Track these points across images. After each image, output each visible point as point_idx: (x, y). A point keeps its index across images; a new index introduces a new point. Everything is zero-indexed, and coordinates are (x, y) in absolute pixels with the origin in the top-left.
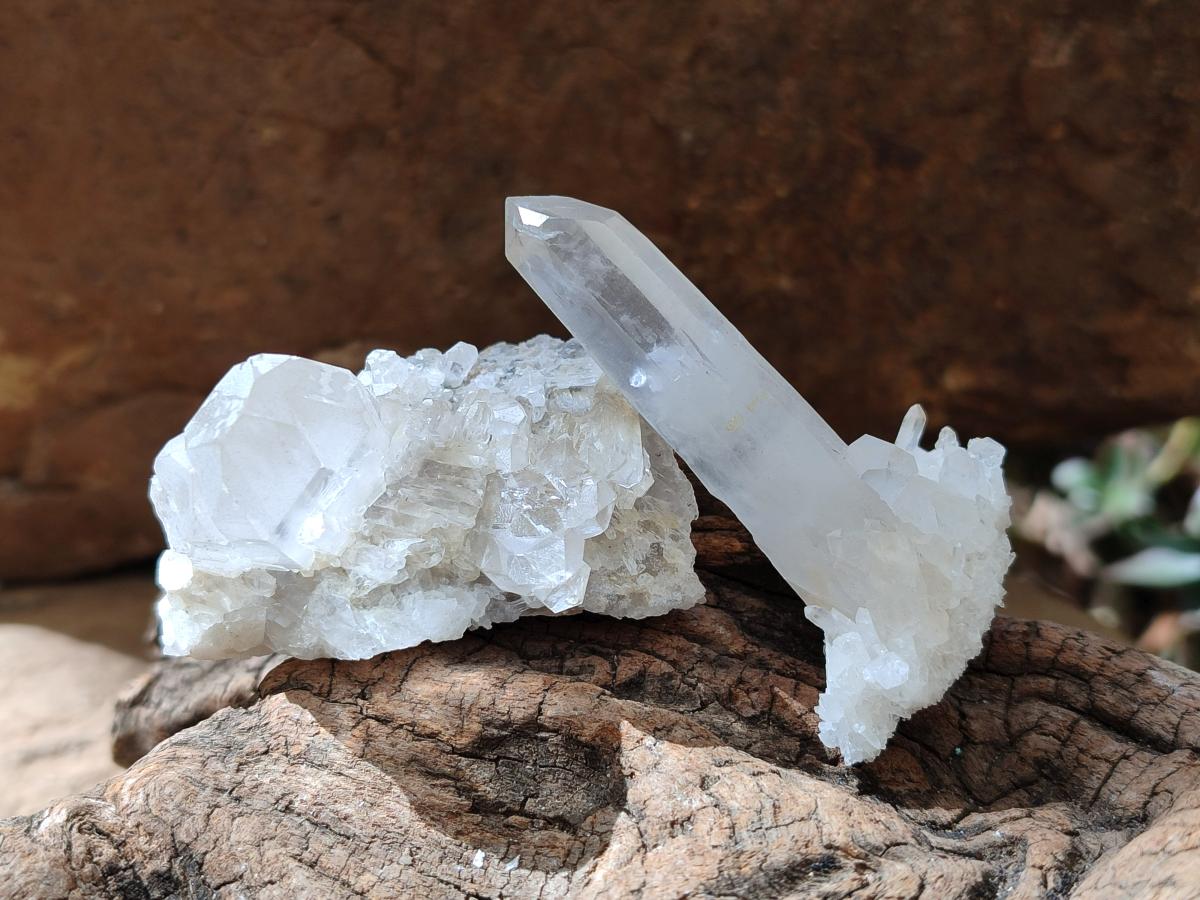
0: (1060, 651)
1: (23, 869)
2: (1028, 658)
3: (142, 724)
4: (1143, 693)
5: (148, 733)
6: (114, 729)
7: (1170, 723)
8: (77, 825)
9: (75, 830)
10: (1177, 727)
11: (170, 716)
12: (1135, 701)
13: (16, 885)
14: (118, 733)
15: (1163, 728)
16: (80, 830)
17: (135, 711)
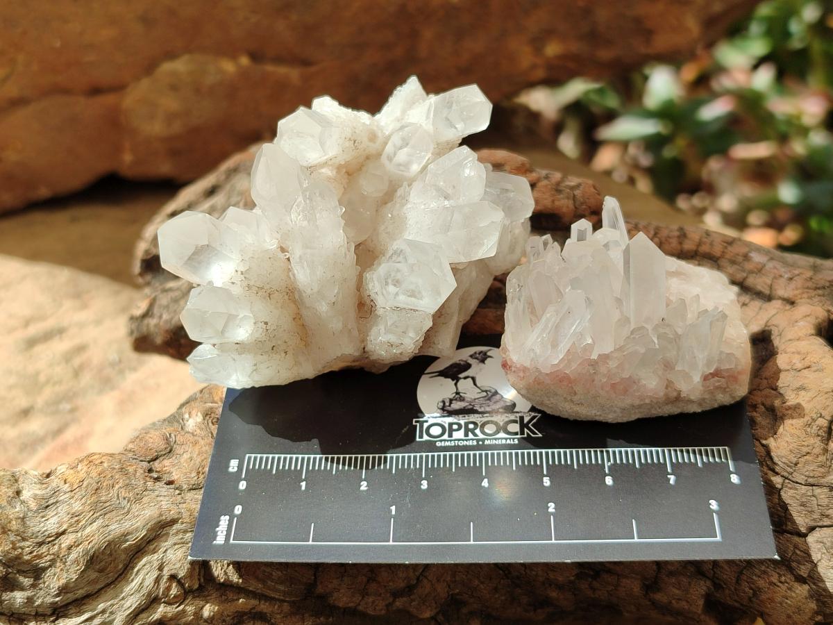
0: (700, 244)
1: (197, 453)
2: (682, 251)
3: (152, 329)
4: (748, 266)
5: (157, 333)
6: (132, 333)
7: (766, 284)
8: (210, 421)
9: (210, 424)
10: (771, 287)
11: (171, 323)
12: (744, 271)
13: (197, 462)
14: (136, 335)
15: (763, 287)
16: (212, 423)
17: (146, 321)
